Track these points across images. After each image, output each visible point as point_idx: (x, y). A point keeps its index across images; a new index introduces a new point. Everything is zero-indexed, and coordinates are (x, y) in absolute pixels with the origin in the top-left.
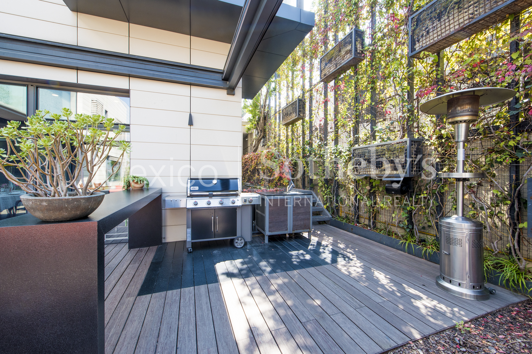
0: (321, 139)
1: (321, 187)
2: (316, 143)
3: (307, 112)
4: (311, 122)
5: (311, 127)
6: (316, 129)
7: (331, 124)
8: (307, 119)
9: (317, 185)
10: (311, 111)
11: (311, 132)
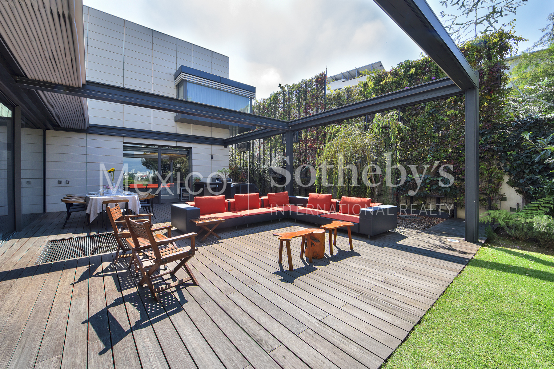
0: (258, 162)
1: (258, 182)
2: (256, 163)
3: (251, 149)
4: (253, 154)
5: (253, 155)
6: (256, 157)
7: (262, 157)
8: (251, 151)
9: (256, 181)
10: (253, 148)
11: (253, 158)
